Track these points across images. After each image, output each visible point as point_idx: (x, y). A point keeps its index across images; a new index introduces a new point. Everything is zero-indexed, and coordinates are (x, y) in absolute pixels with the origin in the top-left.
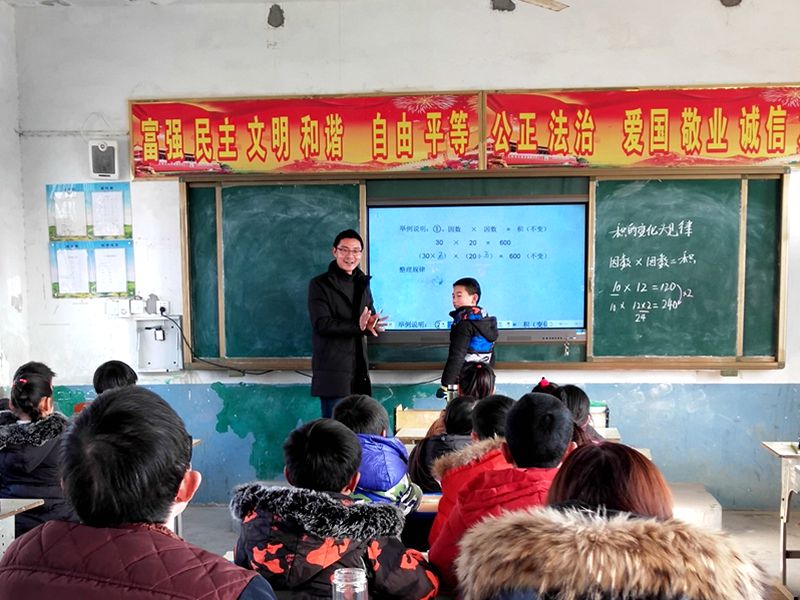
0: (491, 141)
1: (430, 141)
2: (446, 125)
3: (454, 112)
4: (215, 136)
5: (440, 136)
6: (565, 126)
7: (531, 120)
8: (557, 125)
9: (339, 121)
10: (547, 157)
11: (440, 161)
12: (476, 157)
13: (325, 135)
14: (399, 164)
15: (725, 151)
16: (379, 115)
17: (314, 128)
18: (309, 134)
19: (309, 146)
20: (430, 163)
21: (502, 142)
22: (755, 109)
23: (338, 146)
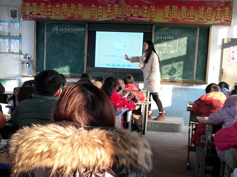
0: (125, 13)
1: (108, 13)
2: (112, 8)
3: (115, 4)
4: (46, 8)
5: (111, 11)
6: (147, 10)
7: (137, 8)
8: (144, 10)
9: (82, 6)
10: (141, 19)
11: (110, 18)
12: (121, 18)
13: (78, 9)
14: (98, 19)
15: (194, 19)
16: (93, 4)
17: (74, 7)
18: (73, 9)
19: (73, 13)
20: (107, 19)
21: (128, 14)
22: (203, 7)
23: (81, 13)
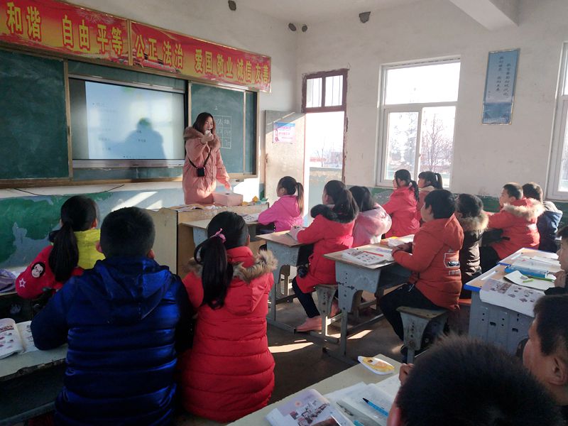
0: (134, 50)
1: (100, 42)
2: (110, 36)
3: (114, 28)
5: (106, 41)
6: (170, 51)
7: (154, 44)
8: (166, 50)
9: (37, 13)
10: (162, 66)
11: (106, 56)
12: (127, 58)
13: (27, 20)
14: (81, 53)
15: (232, 78)
16: (66, 17)
17: (18, 12)
18: (14, 16)
19: (14, 26)
20: (101, 56)
21: (140, 52)
22: (242, 61)
23: (38, 30)
